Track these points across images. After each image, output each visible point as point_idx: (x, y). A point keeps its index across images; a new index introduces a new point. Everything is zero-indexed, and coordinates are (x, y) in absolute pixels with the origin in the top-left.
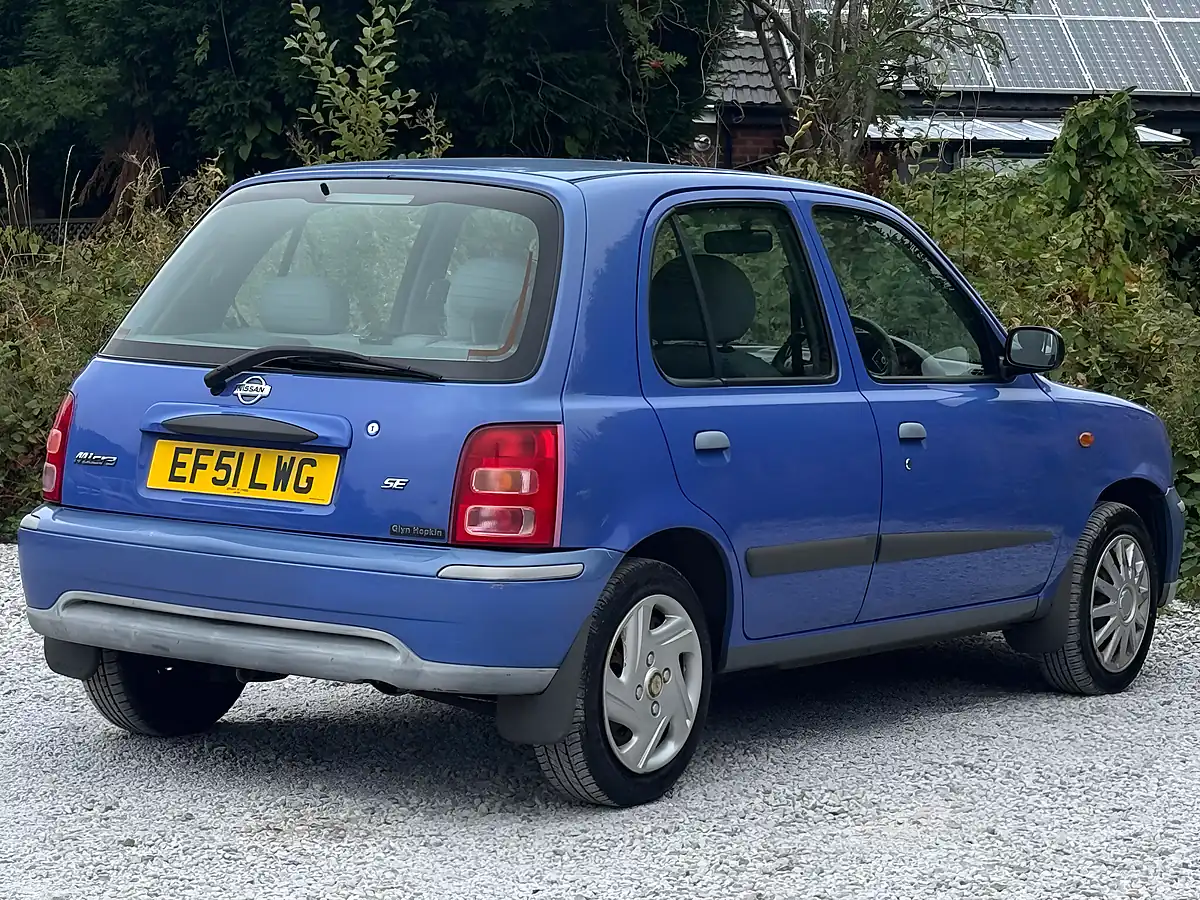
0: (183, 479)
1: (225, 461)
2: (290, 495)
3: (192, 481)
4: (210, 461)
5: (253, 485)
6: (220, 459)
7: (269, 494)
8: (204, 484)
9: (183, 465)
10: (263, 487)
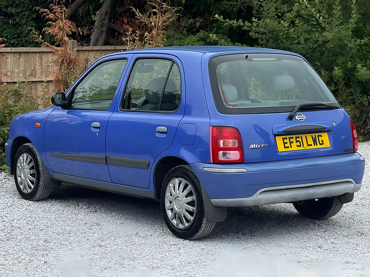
0: (288, 147)
1: (298, 139)
2: (319, 146)
3: (291, 147)
4: (294, 140)
5: (308, 145)
6: (296, 140)
7: (313, 147)
8: (294, 147)
9: (286, 143)
10: (311, 145)
